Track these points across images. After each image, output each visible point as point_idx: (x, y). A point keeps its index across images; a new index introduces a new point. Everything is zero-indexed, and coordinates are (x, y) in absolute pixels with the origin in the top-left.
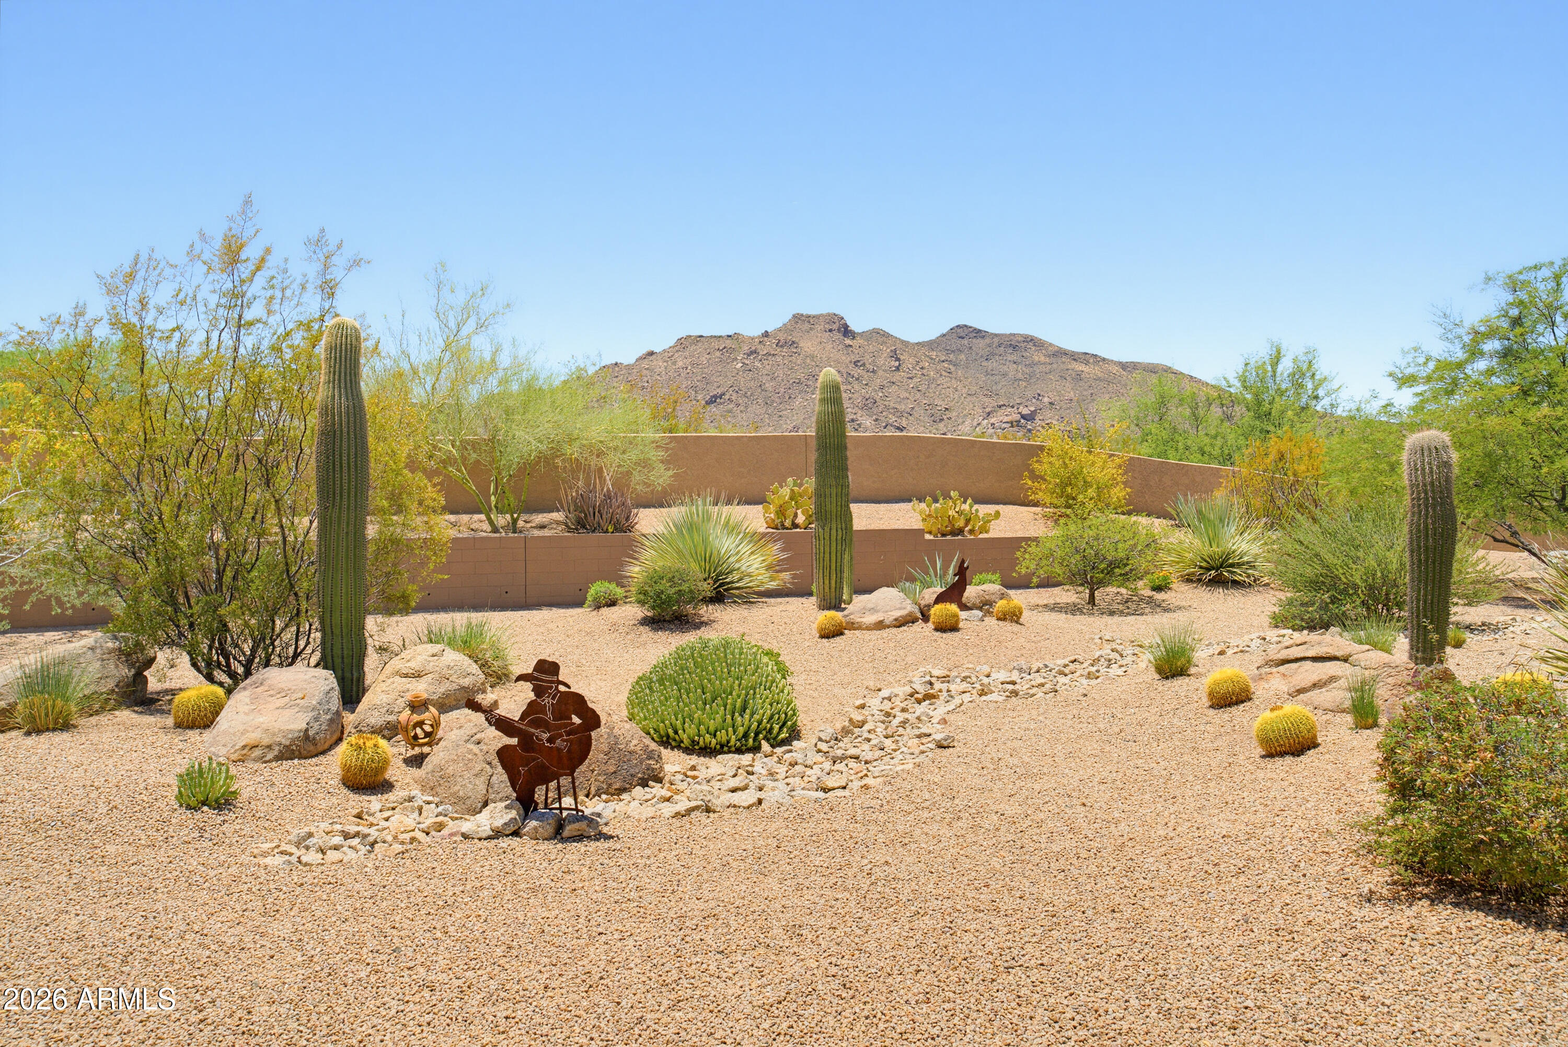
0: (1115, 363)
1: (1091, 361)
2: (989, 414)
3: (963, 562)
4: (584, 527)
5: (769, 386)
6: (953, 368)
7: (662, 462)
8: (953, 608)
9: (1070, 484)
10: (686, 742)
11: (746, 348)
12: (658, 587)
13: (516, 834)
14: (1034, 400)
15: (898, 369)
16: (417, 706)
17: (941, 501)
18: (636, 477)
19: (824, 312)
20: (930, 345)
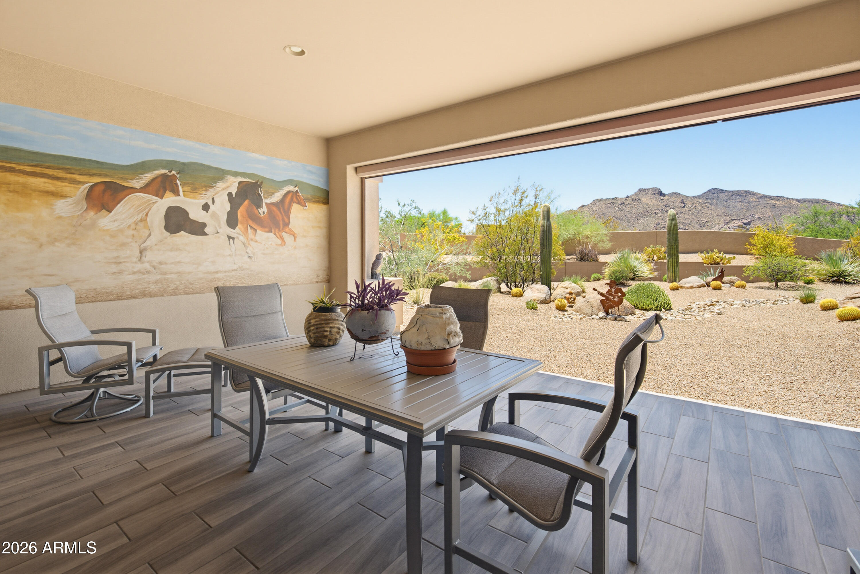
0: (794, 200)
1: (781, 199)
2: (727, 223)
3: (723, 269)
4: (583, 260)
5: (629, 216)
6: (710, 206)
7: (608, 240)
8: (719, 283)
9: (768, 247)
10: (640, 307)
11: (620, 202)
12: (616, 274)
13: (605, 319)
14: (750, 217)
15: (684, 207)
16: (571, 294)
17: (710, 253)
18: (600, 245)
19: (652, 187)
20: (699, 197)
